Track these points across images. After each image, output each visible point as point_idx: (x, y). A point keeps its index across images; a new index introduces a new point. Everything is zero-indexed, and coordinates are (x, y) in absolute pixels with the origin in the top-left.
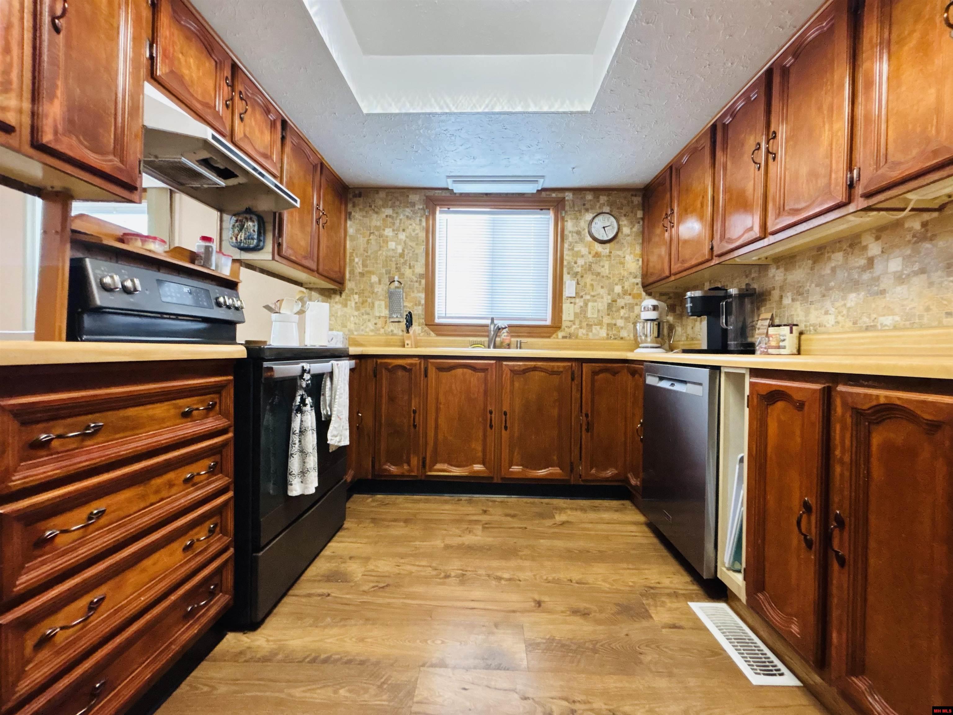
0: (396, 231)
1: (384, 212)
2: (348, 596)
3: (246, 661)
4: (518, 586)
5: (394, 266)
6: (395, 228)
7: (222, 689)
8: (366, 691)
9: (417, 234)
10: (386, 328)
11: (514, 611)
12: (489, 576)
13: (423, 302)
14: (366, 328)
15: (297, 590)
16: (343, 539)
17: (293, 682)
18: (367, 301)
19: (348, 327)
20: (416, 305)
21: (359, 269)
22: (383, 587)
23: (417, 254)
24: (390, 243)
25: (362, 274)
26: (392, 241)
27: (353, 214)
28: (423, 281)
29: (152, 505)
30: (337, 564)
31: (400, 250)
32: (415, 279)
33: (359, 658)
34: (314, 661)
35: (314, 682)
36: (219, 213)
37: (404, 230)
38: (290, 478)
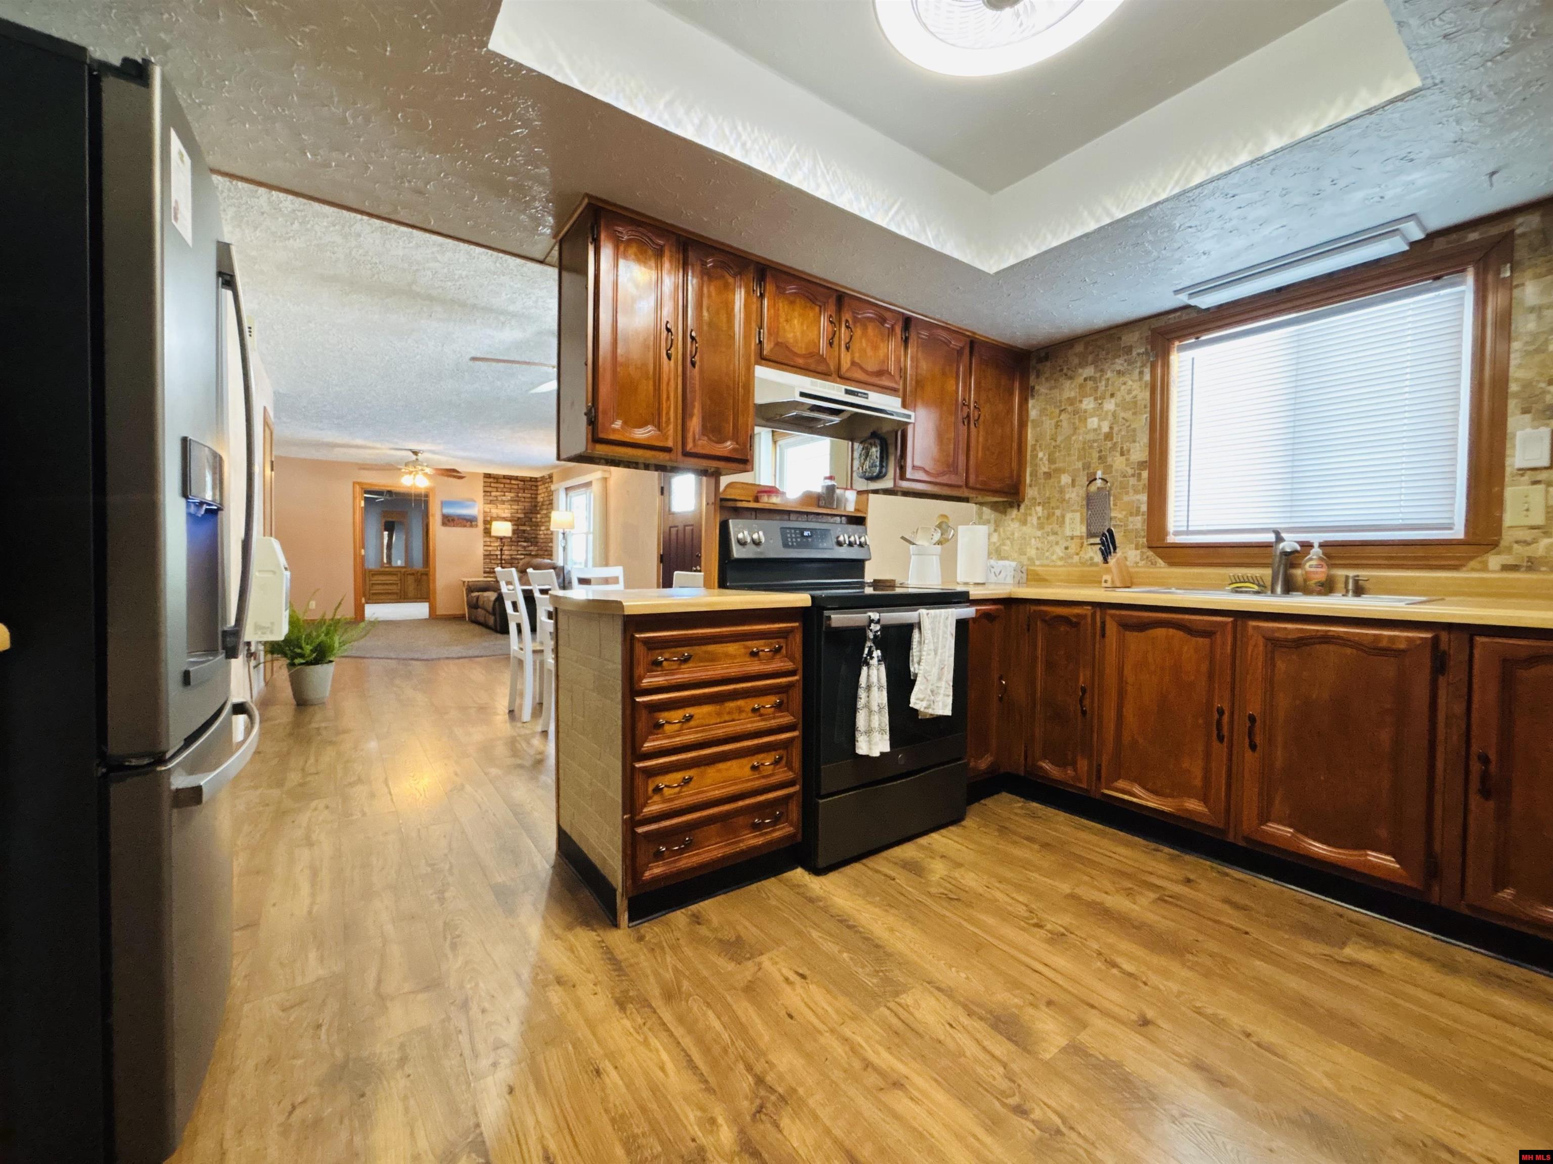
0: (1100, 400)
1: (1081, 375)
2: (910, 889)
3: (798, 893)
4: (1136, 987)
5: (1095, 455)
6: (1099, 394)
7: (773, 902)
8: (863, 966)
9: (1135, 397)
10: (1082, 554)
11: (1093, 1007)
12: (1100, 954)
13: (1144, 508)
14: (1052, 554)
15: (872, 862)
16: (952, 836)
17: (817, 926)
18: (1054, 514)
19: (1028, 555)
20: (1131, 514)
21: (1044, 468)
22: (951, 899)
23: (1134, 430)
24: (1089, 420)
25: (1048, 475)
26: (1092, 417)
27: (1037, 387)
28: (1145, 474)
29: (725, 722)
30: (923, 856)
31: (1105, 429)
32: (1130, 472)
33: (877, 941)
34: (841, 921)
35: (831, 935)
36: (850, 443)
37: (1112, 395)
38: (858, 735)
